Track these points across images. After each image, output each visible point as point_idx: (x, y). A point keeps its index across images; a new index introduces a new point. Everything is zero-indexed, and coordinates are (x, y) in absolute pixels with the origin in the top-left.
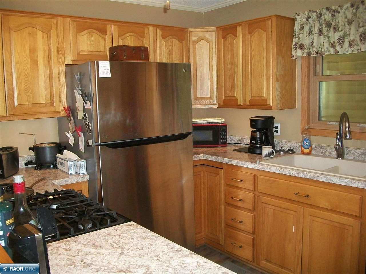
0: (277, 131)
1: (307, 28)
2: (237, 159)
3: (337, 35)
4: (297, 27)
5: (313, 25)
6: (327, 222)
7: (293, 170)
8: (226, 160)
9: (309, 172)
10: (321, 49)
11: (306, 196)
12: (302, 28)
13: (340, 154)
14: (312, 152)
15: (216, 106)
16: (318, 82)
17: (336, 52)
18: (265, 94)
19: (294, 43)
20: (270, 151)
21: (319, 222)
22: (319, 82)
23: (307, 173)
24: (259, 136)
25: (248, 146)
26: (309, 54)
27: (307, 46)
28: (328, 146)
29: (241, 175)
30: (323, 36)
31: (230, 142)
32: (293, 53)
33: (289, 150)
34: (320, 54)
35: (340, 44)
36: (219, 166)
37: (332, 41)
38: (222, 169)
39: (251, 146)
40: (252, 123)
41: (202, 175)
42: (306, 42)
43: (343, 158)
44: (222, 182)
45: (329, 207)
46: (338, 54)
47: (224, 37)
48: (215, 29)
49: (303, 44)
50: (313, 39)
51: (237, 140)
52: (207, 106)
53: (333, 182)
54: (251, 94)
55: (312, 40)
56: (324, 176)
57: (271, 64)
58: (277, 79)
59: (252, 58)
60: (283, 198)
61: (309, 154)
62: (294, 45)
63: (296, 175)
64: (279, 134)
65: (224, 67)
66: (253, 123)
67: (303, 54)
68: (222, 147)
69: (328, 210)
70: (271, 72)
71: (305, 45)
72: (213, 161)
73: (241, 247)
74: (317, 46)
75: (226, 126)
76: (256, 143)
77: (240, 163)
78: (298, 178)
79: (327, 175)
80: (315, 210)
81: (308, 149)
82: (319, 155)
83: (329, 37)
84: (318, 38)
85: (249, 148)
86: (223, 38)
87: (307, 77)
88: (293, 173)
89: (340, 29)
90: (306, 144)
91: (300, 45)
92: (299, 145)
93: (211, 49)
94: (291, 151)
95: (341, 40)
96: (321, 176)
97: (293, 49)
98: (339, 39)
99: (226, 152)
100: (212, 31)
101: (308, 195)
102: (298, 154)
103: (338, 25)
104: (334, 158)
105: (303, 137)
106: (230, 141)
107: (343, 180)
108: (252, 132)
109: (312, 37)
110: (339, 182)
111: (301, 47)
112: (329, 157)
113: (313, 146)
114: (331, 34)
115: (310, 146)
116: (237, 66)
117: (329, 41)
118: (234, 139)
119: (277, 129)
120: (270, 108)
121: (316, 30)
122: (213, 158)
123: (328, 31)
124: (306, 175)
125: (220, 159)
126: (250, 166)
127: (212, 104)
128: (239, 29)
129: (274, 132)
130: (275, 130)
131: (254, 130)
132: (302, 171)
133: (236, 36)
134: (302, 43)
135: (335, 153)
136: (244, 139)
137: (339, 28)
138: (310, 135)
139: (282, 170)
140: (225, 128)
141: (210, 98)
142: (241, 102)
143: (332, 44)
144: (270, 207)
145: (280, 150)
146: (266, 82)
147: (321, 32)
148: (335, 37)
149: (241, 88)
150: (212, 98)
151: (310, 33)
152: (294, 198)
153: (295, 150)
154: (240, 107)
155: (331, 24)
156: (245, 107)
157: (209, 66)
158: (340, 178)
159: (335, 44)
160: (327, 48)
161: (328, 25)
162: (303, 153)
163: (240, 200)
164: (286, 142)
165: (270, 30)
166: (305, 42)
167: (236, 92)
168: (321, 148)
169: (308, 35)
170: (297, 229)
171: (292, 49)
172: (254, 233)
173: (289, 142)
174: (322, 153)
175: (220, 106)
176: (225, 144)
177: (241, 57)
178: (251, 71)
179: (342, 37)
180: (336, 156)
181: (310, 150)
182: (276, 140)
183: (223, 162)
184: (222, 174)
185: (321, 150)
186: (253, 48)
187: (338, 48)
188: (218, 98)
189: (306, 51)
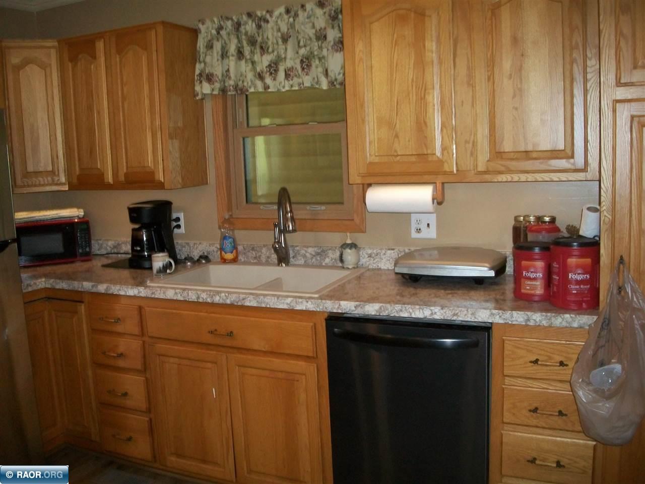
0: (179, 227)
1: (218, 46)
2: (106, 281)
3: (266, 60)
4: (201, 44)
5: (227, 42)
6: (267, 373)
7: (204, 291)
8: (87, 285)
9: (229, 293)
10: (243, 82)
11: (228, 335)
12: (210, 46)
13: (283, 258)
14: (239, 258)
15: (66, 188)
16: (241, 139)
17: (266, 87)
18: (151, 162)
19: (197, 72)
20: (165, 263)
21: (253, 375)
22: (244, 139)
23: (225, 296)
24: (146, 237)
25: (130, 256)
26: (224, 91)
27: (220, 77)
28: (264, 246)
29: (119, 310)
30: (244, 61)
31: (98, 252)
32: (197, 88)
33: (201, 257)
34: (241, 91)
35: (271, 74)
36: (76, 298)
37: (258, 69)
38: (81, 304)
39: (133, 256)
40: (132, 215)
41: (46, 318)
42: (218, 71)
43: (287, 264)
44: (85, 326)
45: (266, 348)
46: (270, 90)
47: (74, 59)
48: (56, 44)
49: (213, 74)
50: (229, 66)
51: (110, 247)
52: (48, 189)
53: (268, 306)
54: (127, 163)
55: (227, 67)
56: (253, 298)
57: (157, 109)
58: (170, 134)
59: (124, 98)
60: (192, 343)
61: (235, 261)
62: (197, 76)
63: (209, 300)
64: (182, 230)
65: (76, 115)
66: (135, 214)
67: (213, 90)
68: (83, 261)
69: (265, 353)
70: (158, 123)
71: (216, 75)
72: (62, 290)
73: (130, 439)
74: (236, 77)
75: (87, 223)
76: (142, 250)
77: (116, 289)
78: (213, 305)
79: (257, 295)
80: (245, 356)
81: (232, 252)
82: (251, 262)
83: (253, 63)
84: (236, 63)
85: (130, 260)
86: (71, 60)
87: (222, 130)
88: (204, 297)
89: (270, 50)
90: (228, 244)
91: (207, 75)
92: (216, 247)
93: (49, 82)
94: (205, 258)
95: (273, 68)
96: (248, 297)
97: (197, 81)
98: (270, 66)
99: (88, 271)
100: (49, 48)
101: (231, 332)
102: (216, 263)
103: (267, 43)
104: (273, 265)
105: (222, 233)
106: (99, 250)
107: (283, 301)
108: (133, 230)
109: (226, 61)
110: (277, 305)
111: (210, 78)
112: (268, 263)
113: (240, 248)
114: (257, 58)
115: (235, 247)
116: (99, 113)
117: (254, 69)
118: (105, 245)
119: (178, 223)
120: (161, 186)
121: (232, 49)
122: (63, 285)
123: (252, 52)
124: (225, 298)
125: (76, 285)
126: (132, 291)
127: (57, 184)
128: (100, 45)
129: (174, 228)
130: (174, 224)
131: (137, 226)
132: (218, 293)
133: (94, 57)
134: (211, 72)
135: (274, 257)
136: (123, 245)
137: (268, 49)
138: (233, 230)
139: (185, 293)
140: (85, 226)
141: (53, 173)
142: (110, 178)
143: (259, 74)
144: (172, 360)
145: (186, 259)
146: (151, 141)
147: (240, 54)
148: (264, 61)
149: (109, 152)
150: (57, 173)
151: (224, 55)
152: (210, 339)
153: (211, 257)
154: (109, 187)
155: (257, 41)
156: (117, 186)
157: (46, 113)
158: (278, 298)
159: (264, 74)
160: (252, 81)
161: (252, 42)
162: (224, 261)
163: (118, 356)
164: (195, 244)
165: (154, 48)
166: (216, 71)
167: (100, 161)
168: (253, 249)
169: (220, 58)
170: (220, 393)
171: (194, 82)
172: (149, 410)
173: (200, 243)
174: (255, 258)
175: (72, 187)
176: (88, 256)
177: (105, 96)
178: (124, 120)
179: (273, 63)
180: (276, 261)
181: (235, 255)
182: (178, 242)
183: (83, 290)
184: (83, 311)
185: (254, 253)
186: (125, 80)
187: (268, 80)
188: (69, 172)
189: (217, 85)
